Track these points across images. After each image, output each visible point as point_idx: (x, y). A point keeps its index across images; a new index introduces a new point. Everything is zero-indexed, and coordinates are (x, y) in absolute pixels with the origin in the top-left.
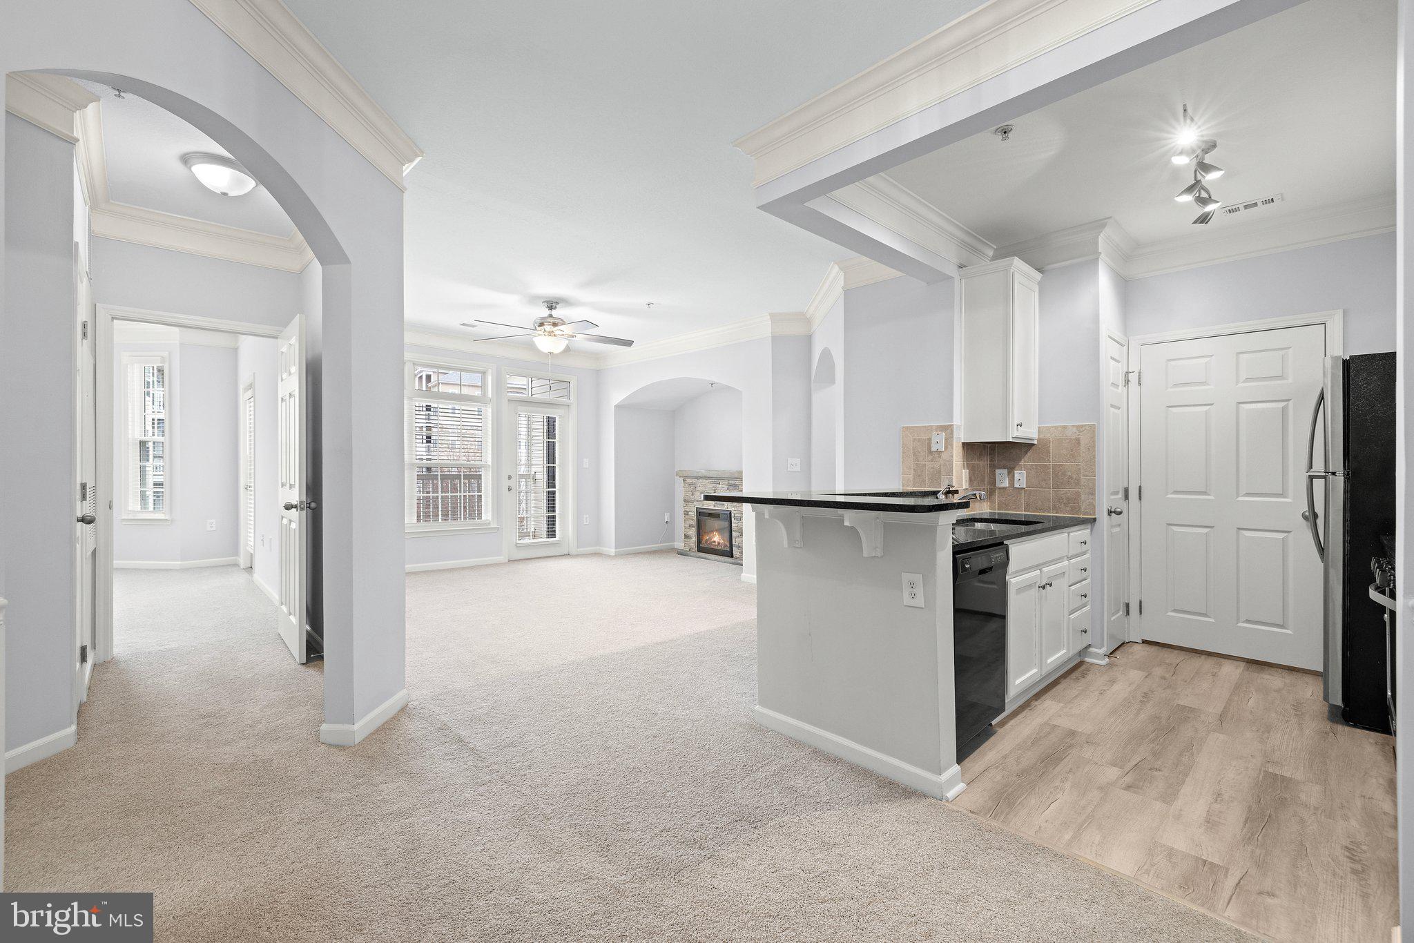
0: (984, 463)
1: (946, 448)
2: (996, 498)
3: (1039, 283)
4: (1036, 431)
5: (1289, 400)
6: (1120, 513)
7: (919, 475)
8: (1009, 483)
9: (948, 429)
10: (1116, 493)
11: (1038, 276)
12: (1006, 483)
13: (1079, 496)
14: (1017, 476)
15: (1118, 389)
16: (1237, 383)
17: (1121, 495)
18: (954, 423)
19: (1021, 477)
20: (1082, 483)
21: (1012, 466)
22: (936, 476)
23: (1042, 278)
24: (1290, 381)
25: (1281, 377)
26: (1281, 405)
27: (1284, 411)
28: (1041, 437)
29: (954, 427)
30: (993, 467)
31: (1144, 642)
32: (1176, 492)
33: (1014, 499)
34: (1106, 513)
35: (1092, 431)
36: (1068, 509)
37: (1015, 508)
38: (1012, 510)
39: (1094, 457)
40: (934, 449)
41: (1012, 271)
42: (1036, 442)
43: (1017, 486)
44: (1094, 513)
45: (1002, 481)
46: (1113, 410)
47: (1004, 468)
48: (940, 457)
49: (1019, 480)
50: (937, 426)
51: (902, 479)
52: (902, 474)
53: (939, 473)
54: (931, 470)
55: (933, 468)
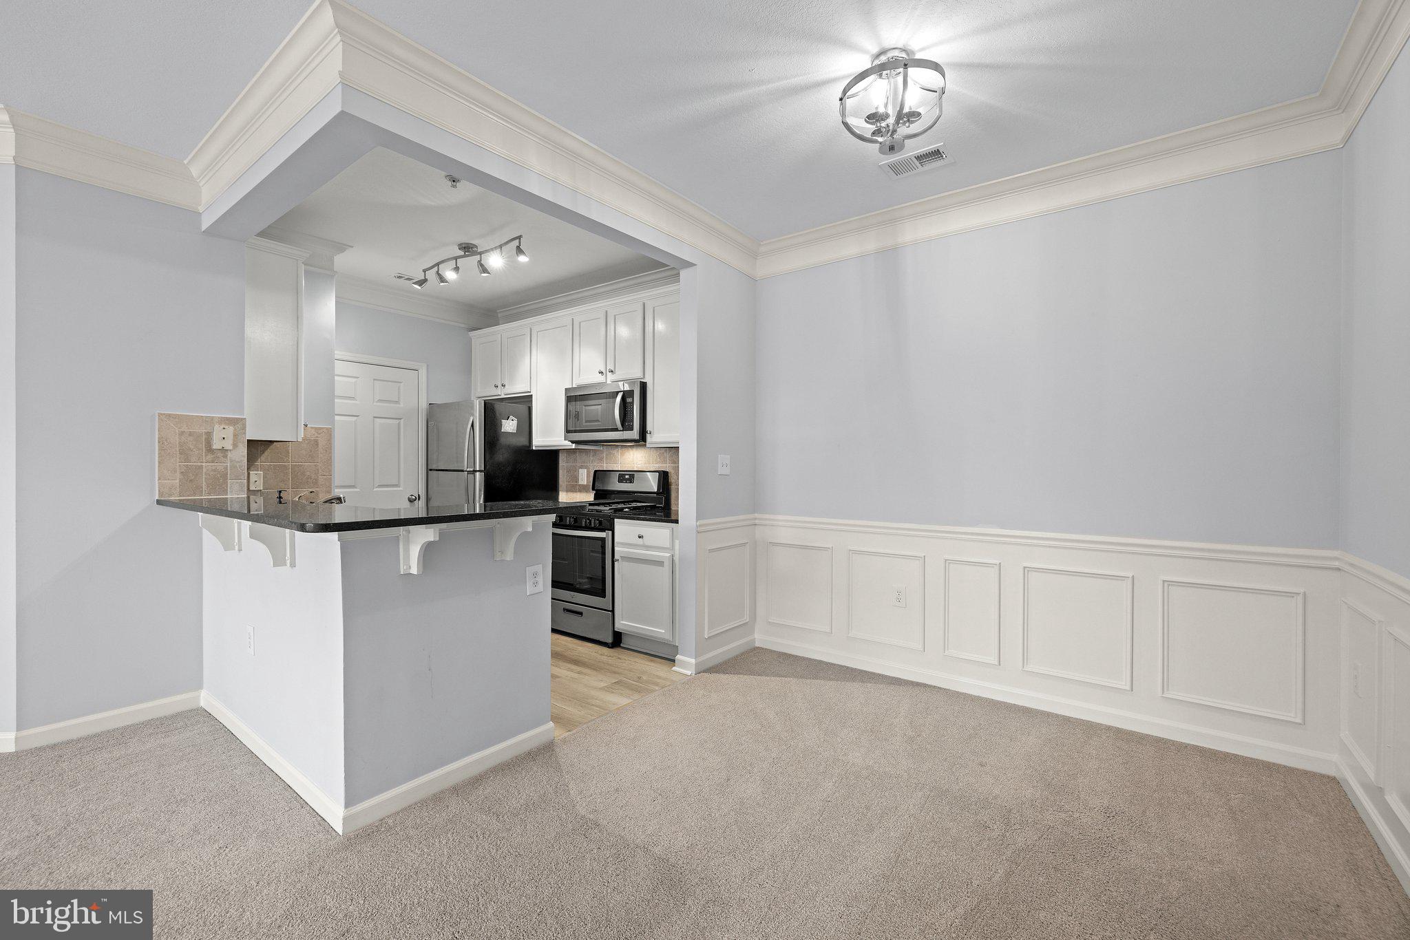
1: (235, 445)
5: (401, 419)
7: (191, 481)
9: (238, 423)
13: (318, 494)
16: (374, 402)
20: (320, 482)
22: (219, 481)
24: (402, 405)
25: (397, 402)
26: (398, 421)
27: (399, 424)
29: (245, 420)
32: (379, 486)
35: (329, 433)
39: (331, 458)
40: (216, 446)
48: (225, 456)
49: (256, 481)
50: (222, 417)
51: (161, 486)
52: (159, 479)
53: (225, 476)
54: (212, 473)
55: (214, 471)
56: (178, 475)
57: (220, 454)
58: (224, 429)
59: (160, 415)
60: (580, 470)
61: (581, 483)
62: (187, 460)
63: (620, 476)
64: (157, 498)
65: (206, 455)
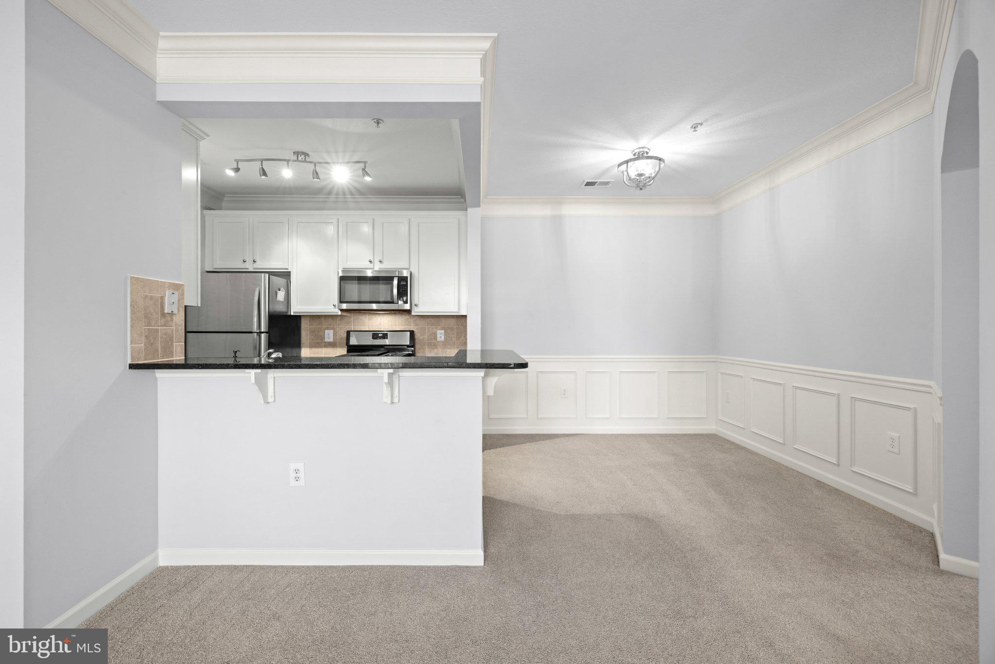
1: (178, 310)
7: (152, 344)
9: (180, 288)
22: (168, 343)
29: (185, 287)
40: (166, 311)
48: (172, 320)
50: (171, 283)
51: (133, 349)
52: (131, 343)
53: (172, 339)
54: (165, 336)
55: (166, 334)
56: (143, 339)
57: (169, 319)
58: (172, 294)
59: (132, 278)
60: (326, 331)
61: (326, 340)
62: (149, 324)
63: (374, 335)
64: (129, 362)
65: (161, 319)
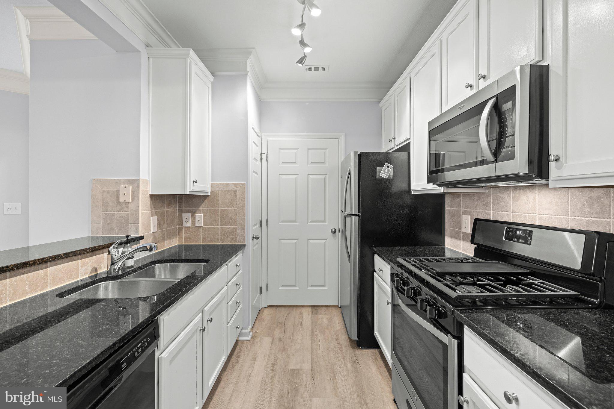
0: (174, 209)
1: (133, 199)
2: (183, 234)
3: (212, 83)
4: (209, 186)
5: (326, 175)
6: (258, 238)
7: (108, 224)
8: (192, 223)
9: (135, 183)
10: (256, 225)
11: (212, 78)
12: (190, 223)
13: (236, 230)
14: (197, 219)
15: (257, 162)
16: (308, 164)
17: (258, 225)
18: (141, 177)
19: (200, 219)
20: (238, 222)
21: (194, 211)
22: (123, 224)
23: (214, 79)
24: (327, 165)
25: (324, 163)
26: (324, 176)
27: (325, 179)
28: (213, 190)
29: (141, 181)
30: (181, 212)
31: (268, 306)
32: (283, 221)
33: (195, 234)
34: (251, 239)
35: (243, 187)
36: (229, 239)
37: (196, 241)
38: (194, 242)
39: (245, 204)
40: (121, 200)
41: (189, 61)
42: (209, 194)
43: (197, 225)
44: (245, 241)
45: (187, 222)
46: (254, 174)
47: (189, 212)
48: (127, 207)
49: (199, 221)
50: (125, 179)
51: (92, 227)
52: (92, 222)
53: (127, 221)
54: (120, 219)
55: (121, 217)
56: (101, 220)
57: (124, 206)
58: (125, 187)
59: (92, 180)
60: (464, 216)
61: (464, 230)
62: (106, 210)
63: (508, 231)
65: (116, 207)
